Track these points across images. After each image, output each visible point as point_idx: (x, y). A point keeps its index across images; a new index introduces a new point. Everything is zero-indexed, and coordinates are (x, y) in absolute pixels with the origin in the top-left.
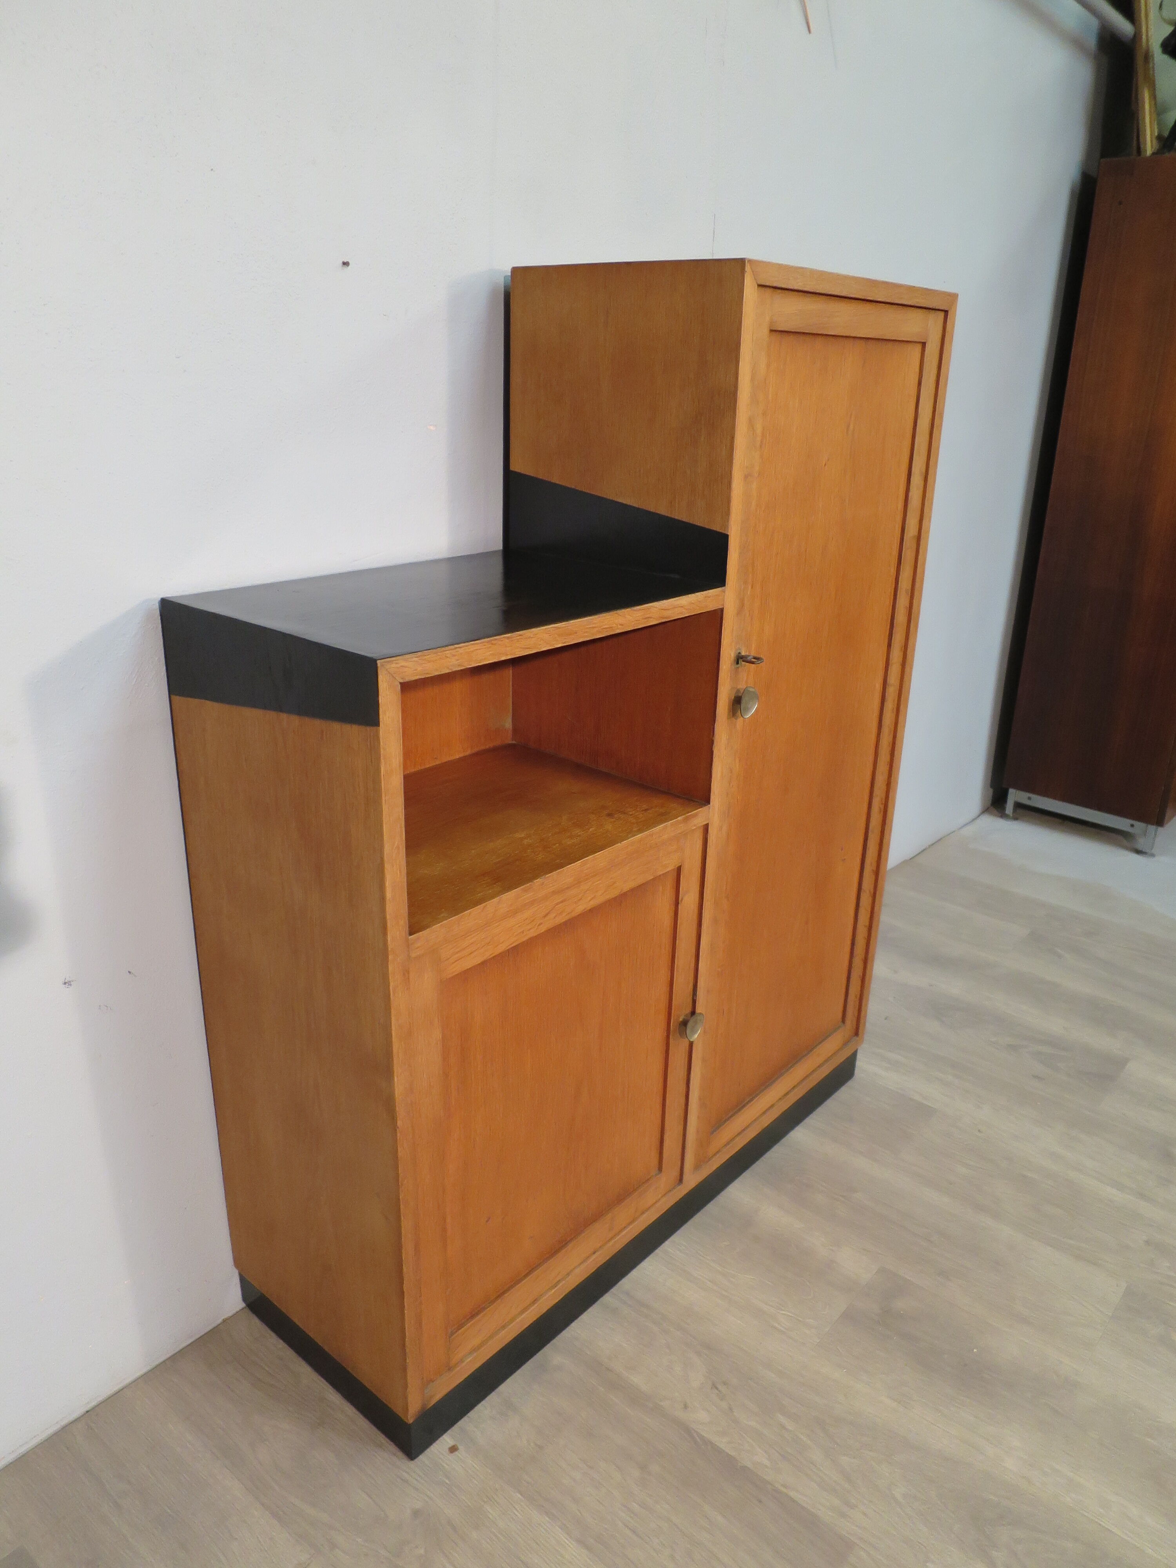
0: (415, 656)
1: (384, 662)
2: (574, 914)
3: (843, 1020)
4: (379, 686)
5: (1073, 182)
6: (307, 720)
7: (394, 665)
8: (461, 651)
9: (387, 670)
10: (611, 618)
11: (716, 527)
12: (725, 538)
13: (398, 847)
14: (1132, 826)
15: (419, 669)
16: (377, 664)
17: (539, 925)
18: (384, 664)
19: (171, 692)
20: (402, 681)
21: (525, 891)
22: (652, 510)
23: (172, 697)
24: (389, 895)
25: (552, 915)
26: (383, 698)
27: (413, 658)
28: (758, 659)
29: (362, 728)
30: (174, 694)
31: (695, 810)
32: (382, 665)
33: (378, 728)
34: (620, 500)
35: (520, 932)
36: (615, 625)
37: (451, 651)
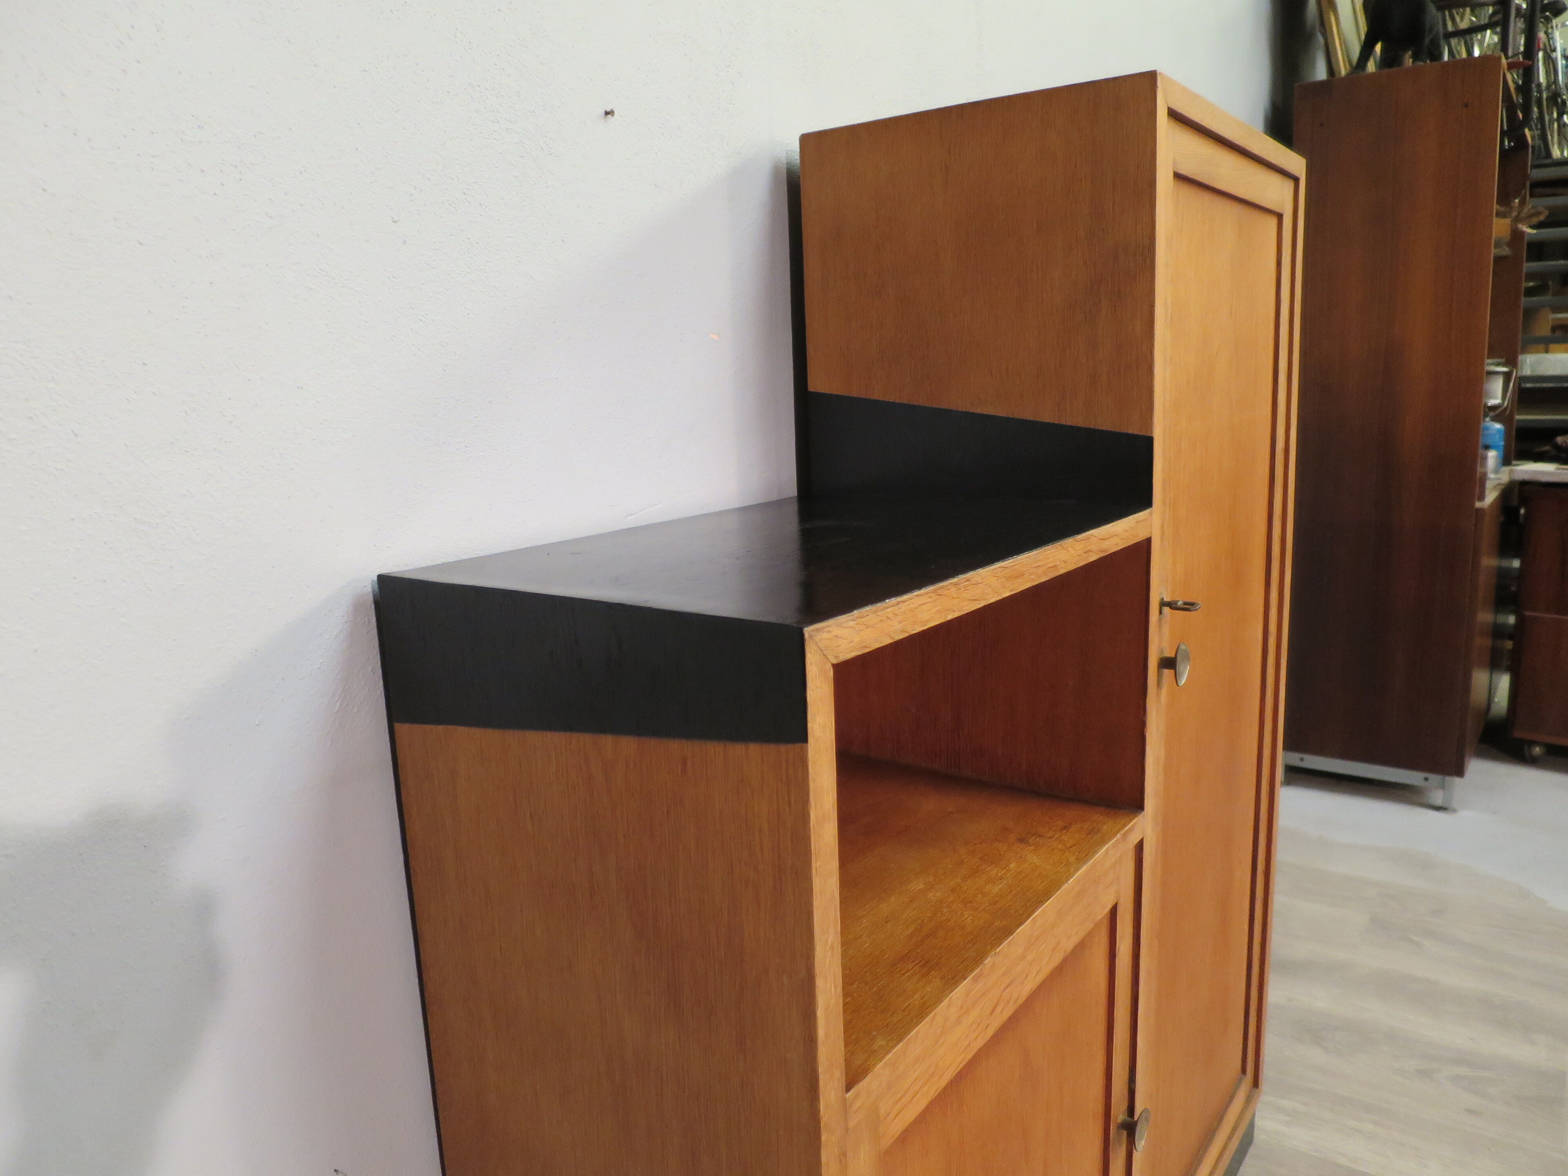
0: (849, 618)
1: (813, 631)
2: (1021, 1000)
3: (1244, 1071)
4: (807, 672)
5: (1265, 109)
6: (653, 744)
7: (825, 635)
8: (904, 607)
9: (816, 643)
10: (1056, 552)
11: (1133, 429)
12: (1149, 441)
13: (832, 947)
14: (1426, 779)
15: (857, 639)
16: (802, 635)
17: (986, 1029)
18: (812, 633)
19: (393, 716)
20: (835, 661)
21: (976, 979)
22: (1030, 418)
23: (397, 726)
24: (821, 1033)
25: (998, 1010)
26: (811, 692)
27: (847, 621)
28: (1192, 604)
29: (771, 750)
30: (398, 721)
31: (1130, 822)
32: (811, 637)
33: (805, 745)
34: (978, 411)
35: (967, 1046)
36: (1059, 563)
37: (893, 607)
